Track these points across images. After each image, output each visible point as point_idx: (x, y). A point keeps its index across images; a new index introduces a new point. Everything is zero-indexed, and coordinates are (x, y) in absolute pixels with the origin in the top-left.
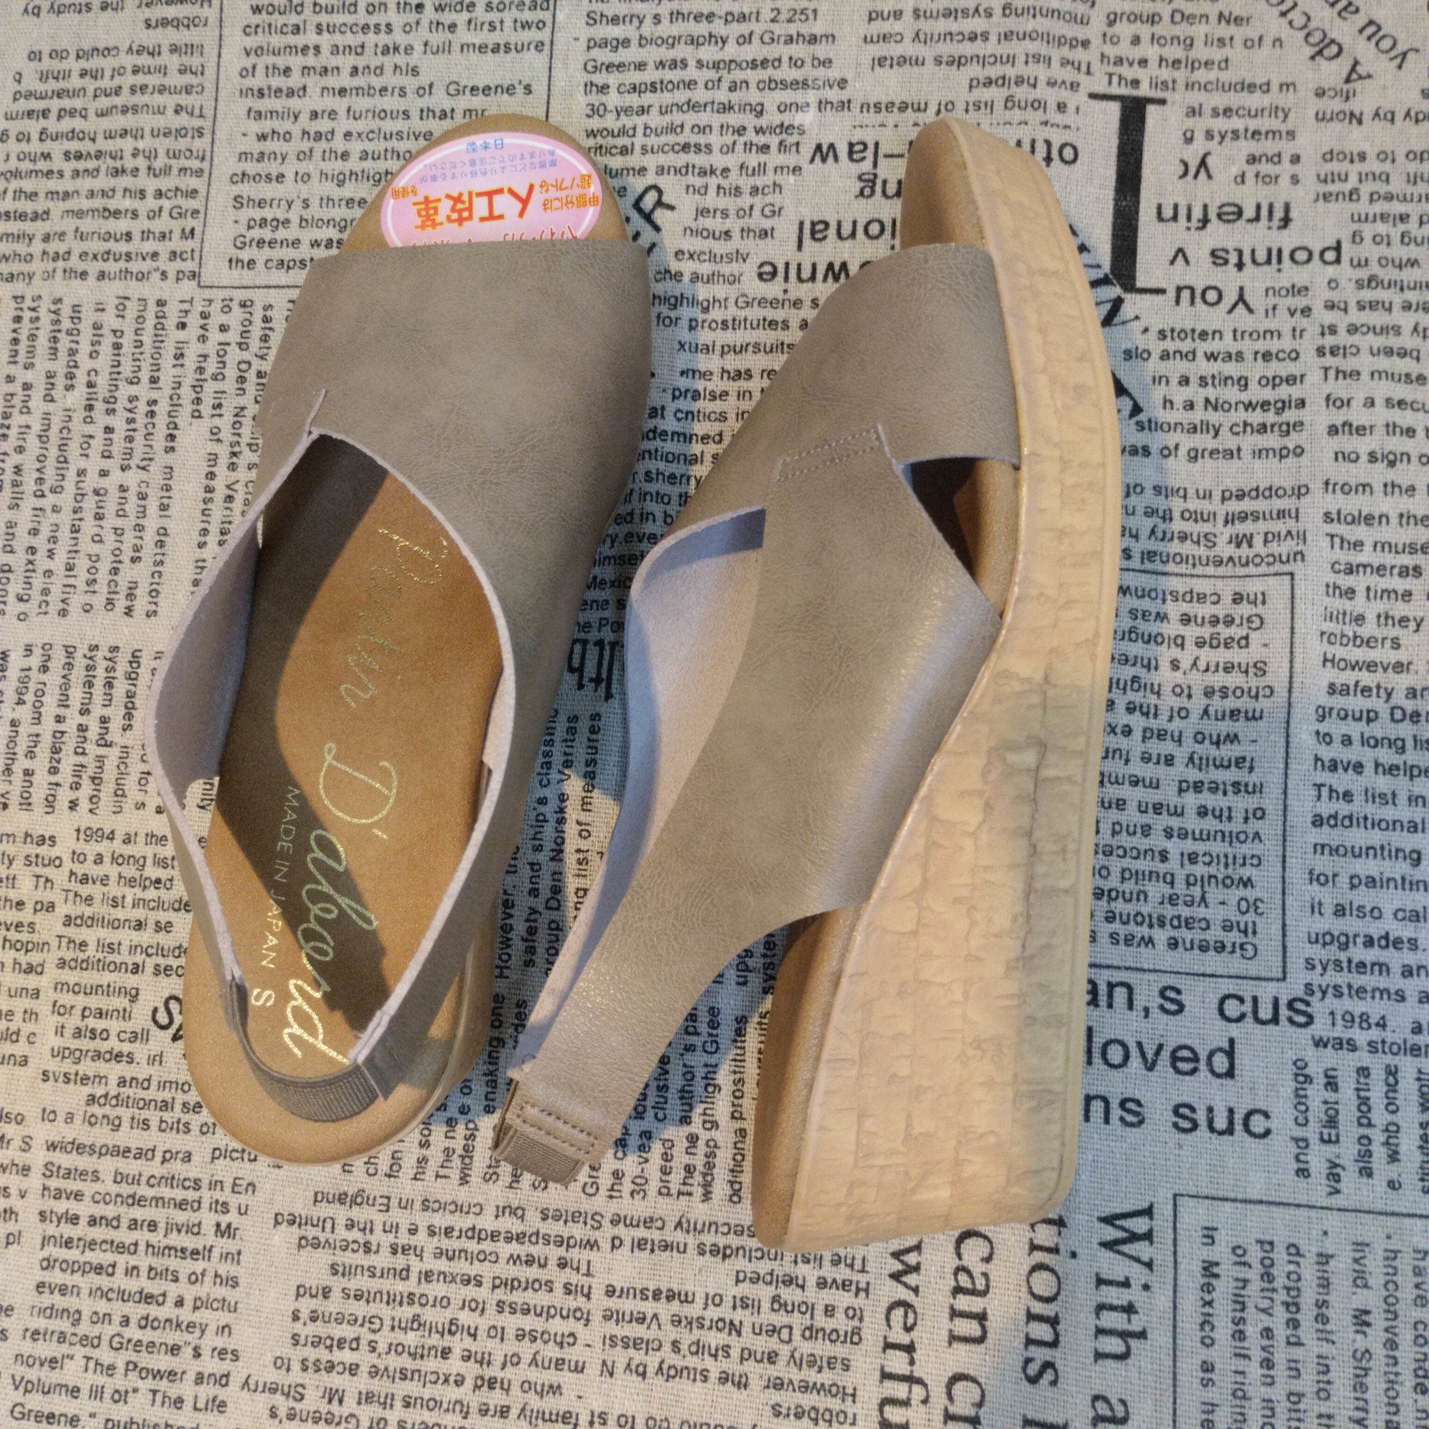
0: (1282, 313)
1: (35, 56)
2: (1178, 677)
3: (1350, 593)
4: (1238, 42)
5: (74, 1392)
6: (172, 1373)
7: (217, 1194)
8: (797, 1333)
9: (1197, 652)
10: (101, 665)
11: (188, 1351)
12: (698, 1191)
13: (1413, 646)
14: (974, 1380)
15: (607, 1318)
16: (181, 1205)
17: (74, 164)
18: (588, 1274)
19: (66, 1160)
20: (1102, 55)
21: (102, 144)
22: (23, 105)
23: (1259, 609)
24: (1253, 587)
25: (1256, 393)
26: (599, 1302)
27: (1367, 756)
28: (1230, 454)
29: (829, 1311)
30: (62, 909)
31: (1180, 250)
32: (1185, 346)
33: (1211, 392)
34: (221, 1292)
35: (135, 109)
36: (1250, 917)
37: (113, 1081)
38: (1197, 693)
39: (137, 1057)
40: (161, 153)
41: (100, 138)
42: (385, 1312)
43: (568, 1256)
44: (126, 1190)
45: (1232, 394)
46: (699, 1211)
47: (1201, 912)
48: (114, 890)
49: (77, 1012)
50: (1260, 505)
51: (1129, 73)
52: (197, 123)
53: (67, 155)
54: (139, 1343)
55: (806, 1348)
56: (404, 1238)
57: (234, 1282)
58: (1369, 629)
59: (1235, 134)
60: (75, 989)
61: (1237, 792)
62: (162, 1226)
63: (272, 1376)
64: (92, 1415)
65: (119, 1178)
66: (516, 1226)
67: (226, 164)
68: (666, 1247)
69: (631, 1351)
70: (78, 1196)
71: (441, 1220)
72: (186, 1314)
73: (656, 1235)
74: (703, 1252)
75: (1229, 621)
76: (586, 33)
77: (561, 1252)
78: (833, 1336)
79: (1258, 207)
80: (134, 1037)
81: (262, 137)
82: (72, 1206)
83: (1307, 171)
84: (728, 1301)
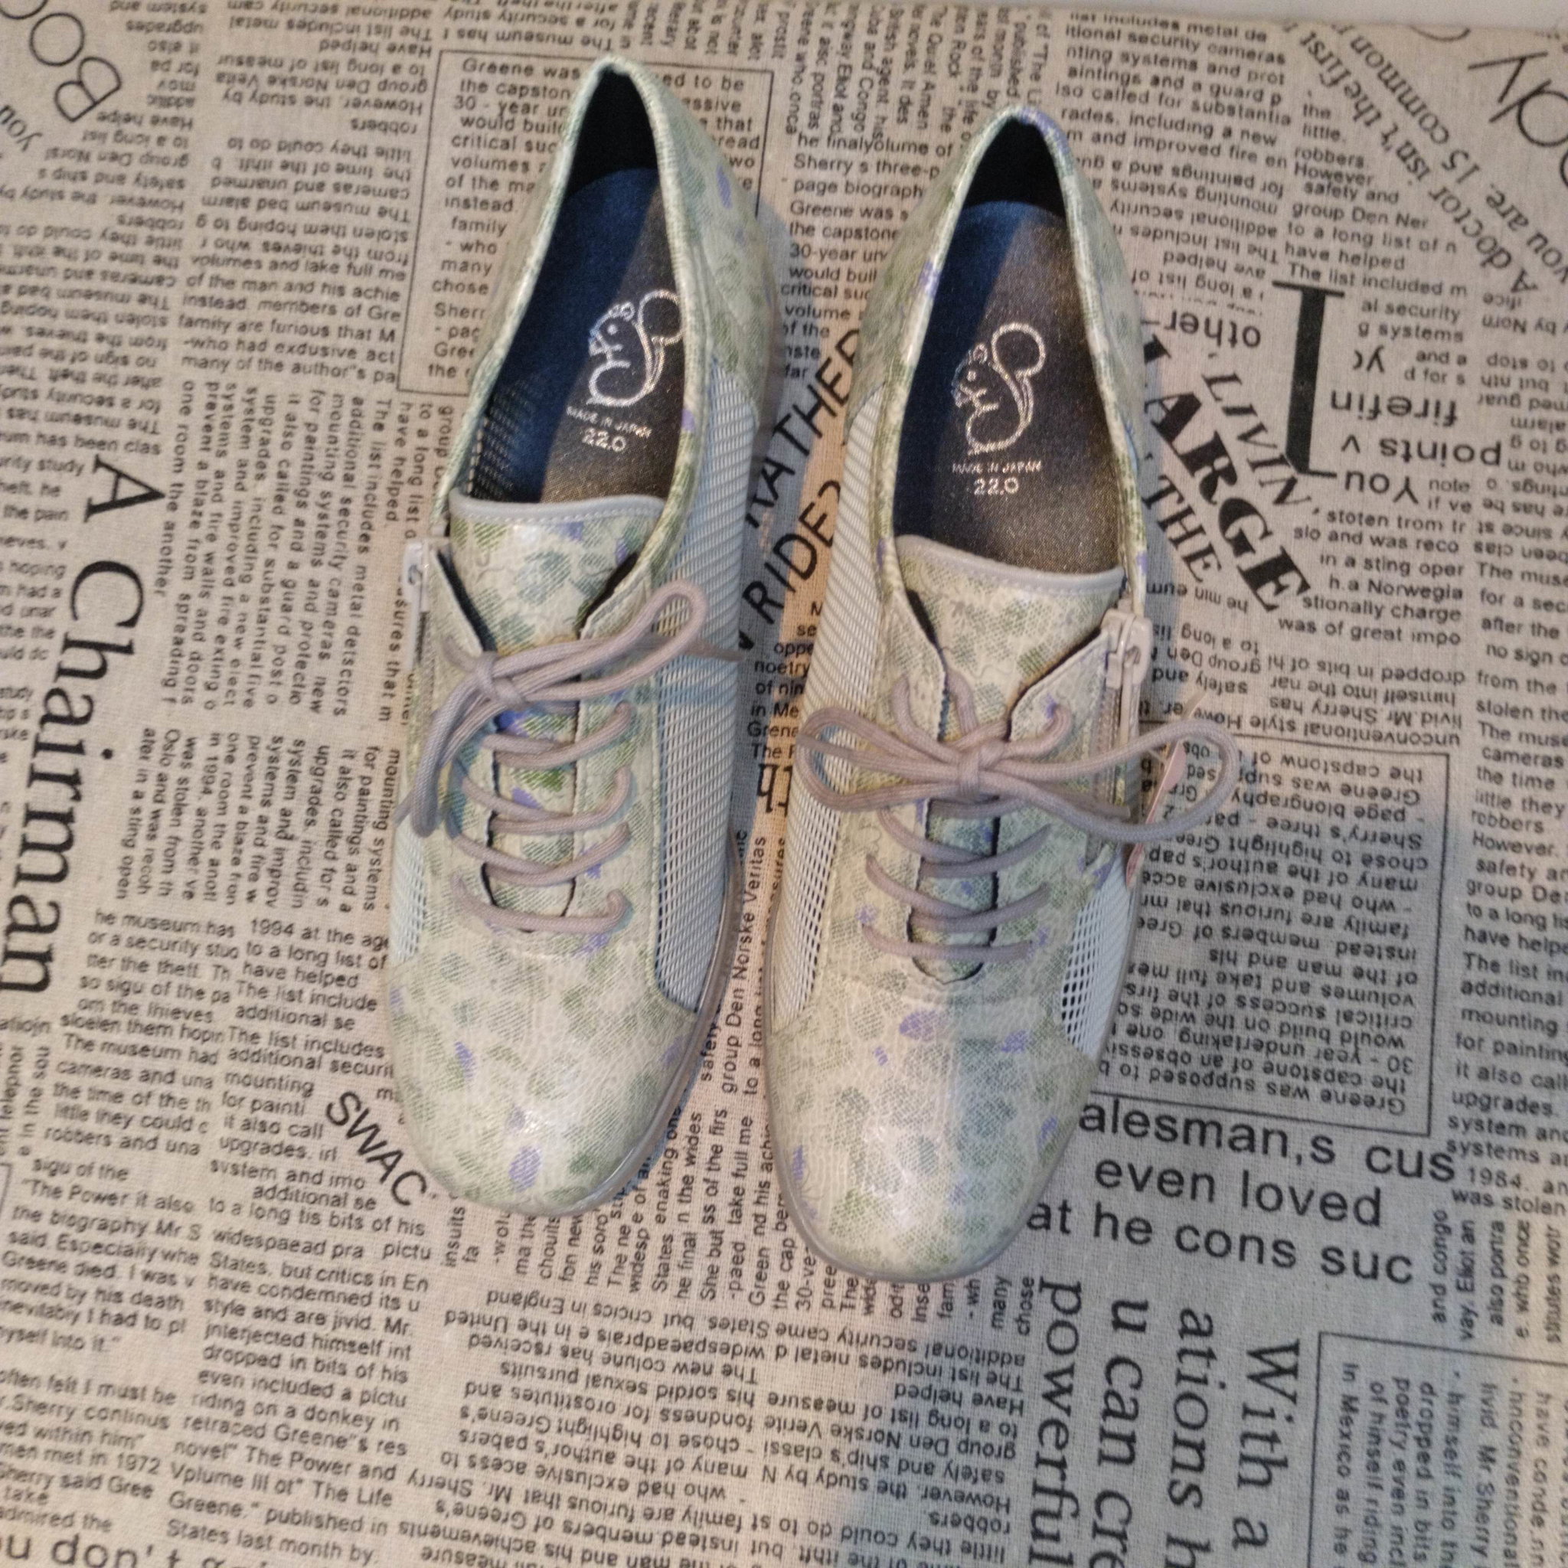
0: (1444, 505)
1: (235, 143)
2: (1338, 844)
3: (1498, 778)
4: (1415, 244)
5: (237, 1481)
6: (337, 1466)
7: (388, 1290)
8: (953, 1448)
9: (1356, 821)
10: (285, 759)
11: (354, 1445)
12: (861, 1305)
13: (1556, 831)
14: (1121, 1498)
15: (769, 1425)
16: (351, 1299)
17: (272, 256)
18: (752, 1382)
19: (234, 1251)
20: (1288, 246)
21: (301, 238)
22: (222, 191)
23: (1416, 786)
24: (1410, 764)
25: (1417, 579)
26: (761, 1410)
27: (1512, 930)
28: (1390, 635)
29: (984, 1426)
30: (237, 1001)
31: (1352, 439)
32: (1353, 529)
33: (1375, 575)
34: (389, 1386)
35: (338, 207)
36: (1399, 1075)
37: (282, 1174)
38: (1356, 860)
39: (309, 1151)
40: (363, 252)
41: (300, 231)
42: (554, 1413)
43: (733, 1363)
44: (294, 1283)
45: (1395, 578)
46: (862, 1324)
47: (1352, 1067)
48: (291, 984)
49: (247, 1103)
50: (1418, 686)
51: (1311, 264)
52: (401, 227)
53: (266, 246)
54: (305, 1434)
55: (961, 1460)
56: (575, 1342)
57: (403, 1378)
58: (1515, 812)
59: (1407, 331)
60: (247, 1081)
61: (1391, 956)
62: (330, 1320)
63: (439, 1470)
64: (255, 1505)
65: (287, 1271)
66: (682, 1334)
67: (428, 270)
68: (829, 1357)
69: (792, 1459)
70: (245, 1287)
71: (611, 1326)
72: (353, 1407)
73: (818, 1346)
74: (863, 1364)
75: (1386, 795)
76: (794, 174)
77: (727, 1359)
78: (987, 1450)
79: (1426, 403)
80: (307, 1132)
81: (467, 247)
82: (239, 1297)
83: (1474, 371)
84: (887, 1414)
